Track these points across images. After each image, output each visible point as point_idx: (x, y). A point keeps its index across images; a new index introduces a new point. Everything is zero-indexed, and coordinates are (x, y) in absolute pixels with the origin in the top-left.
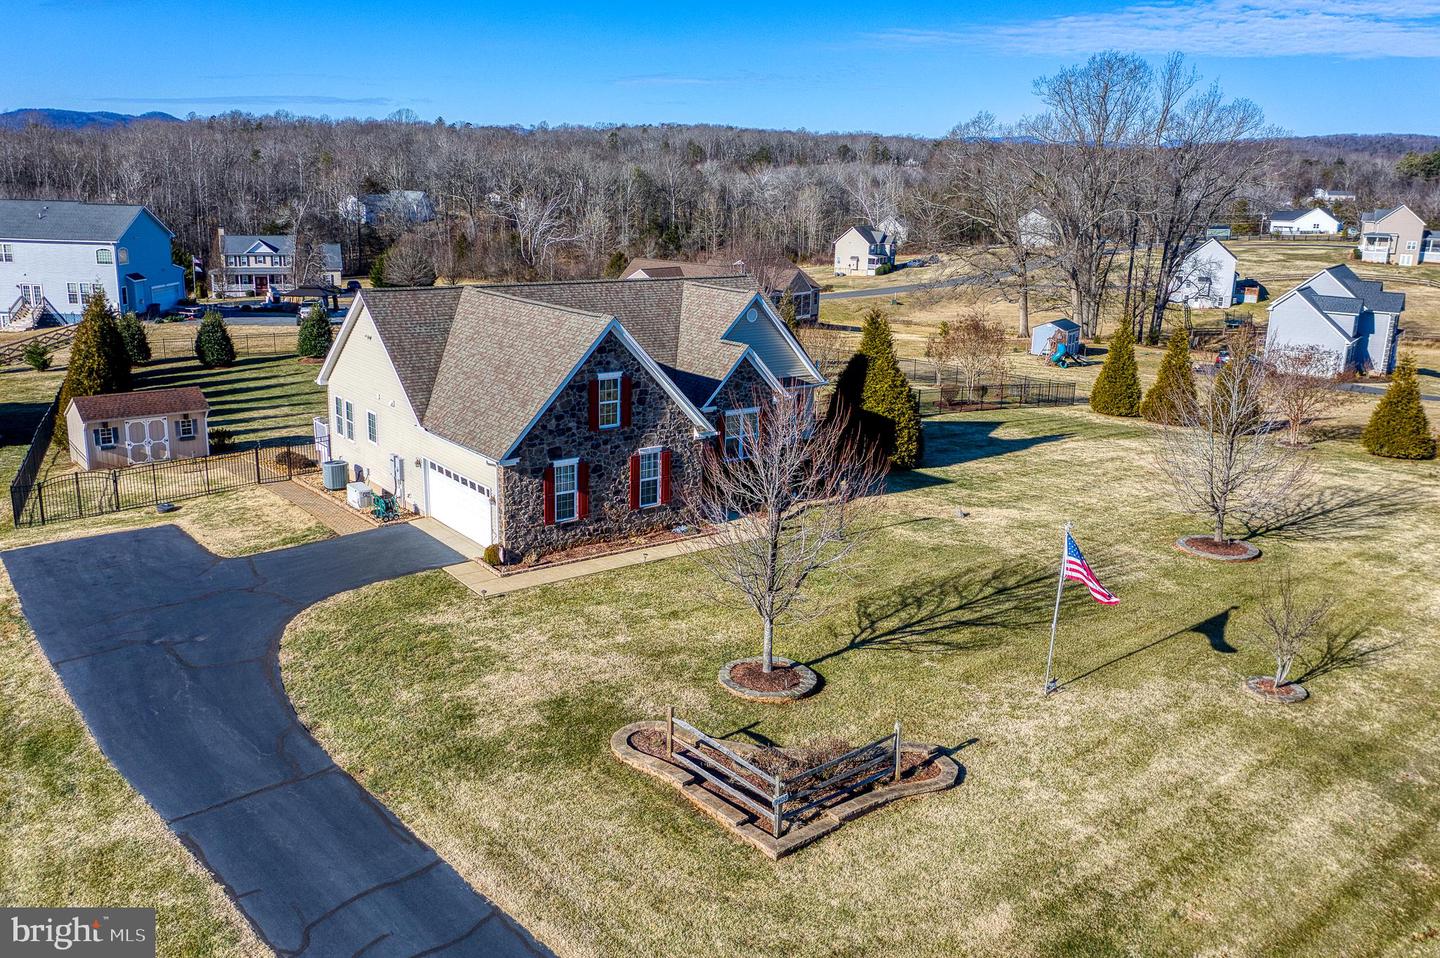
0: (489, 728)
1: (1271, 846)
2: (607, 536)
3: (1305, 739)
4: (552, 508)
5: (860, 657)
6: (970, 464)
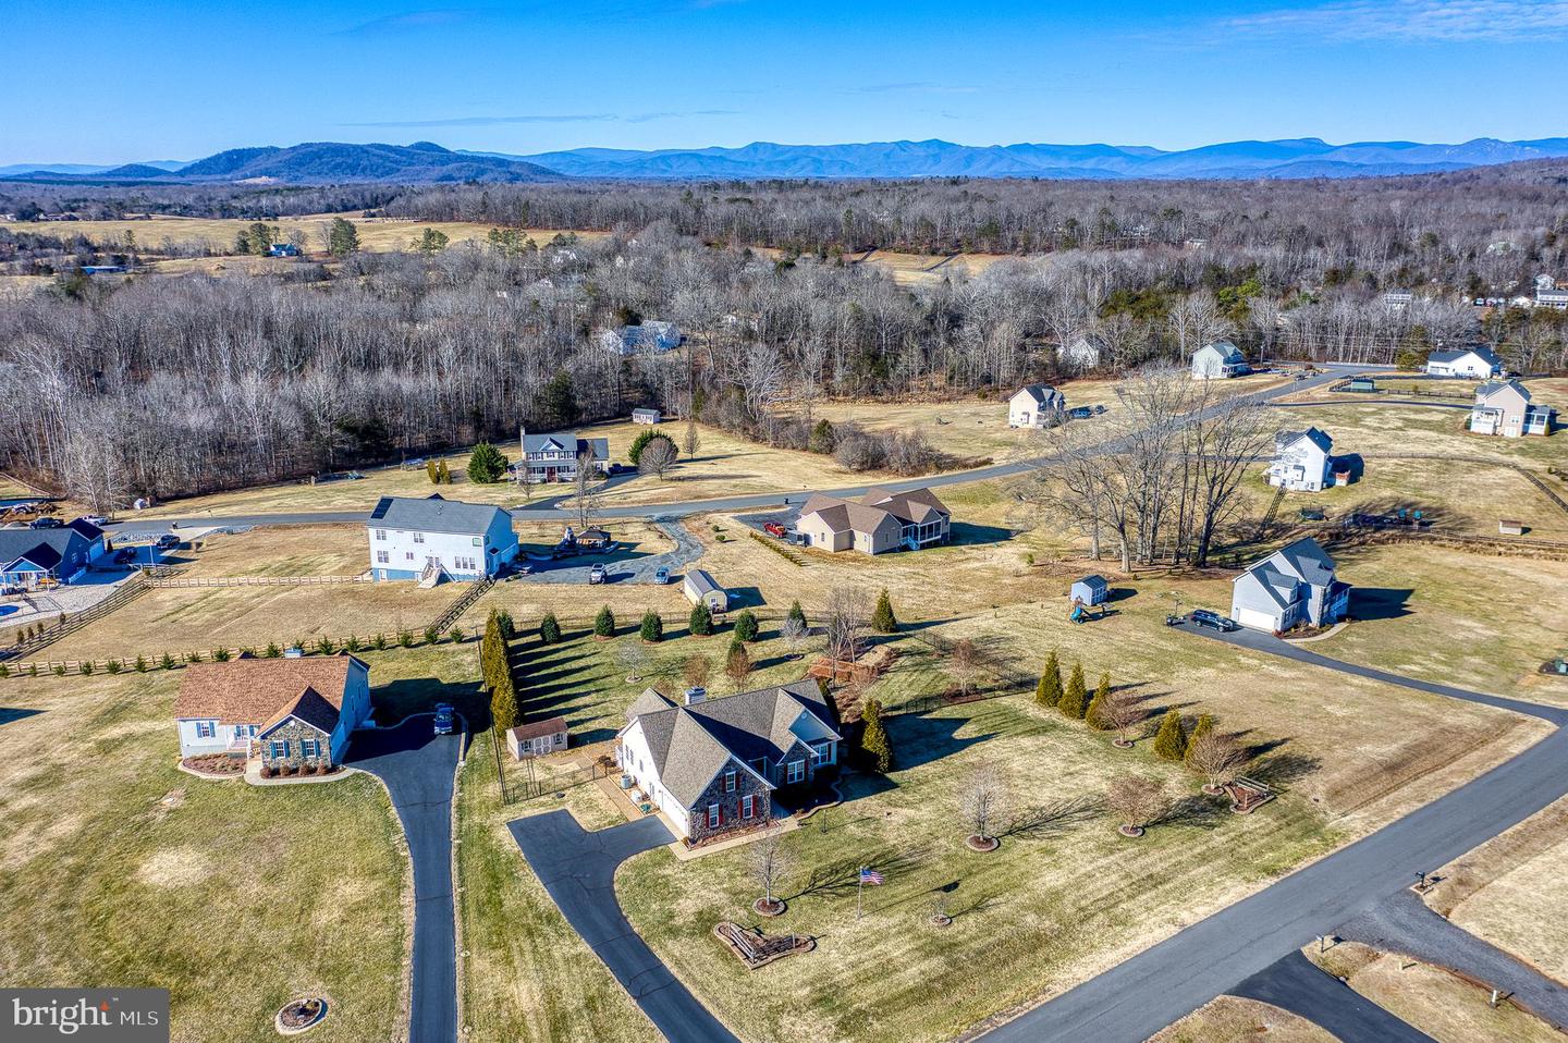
2: (730, 831)
3: (934, 940)
4: (709, 823)
6: (920, 768)
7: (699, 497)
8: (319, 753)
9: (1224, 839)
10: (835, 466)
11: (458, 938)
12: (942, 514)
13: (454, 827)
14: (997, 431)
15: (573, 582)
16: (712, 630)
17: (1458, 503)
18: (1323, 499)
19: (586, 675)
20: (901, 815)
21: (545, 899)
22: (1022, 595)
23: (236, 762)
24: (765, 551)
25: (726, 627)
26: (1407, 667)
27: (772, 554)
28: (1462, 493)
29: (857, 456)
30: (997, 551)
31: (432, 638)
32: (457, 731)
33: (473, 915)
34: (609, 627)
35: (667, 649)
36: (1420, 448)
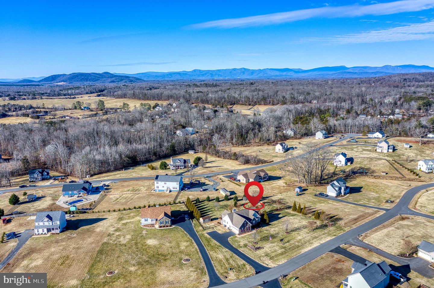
0: (241, 246)
1: (277, 252)
2: (245, 232)
3: (282, 247)
4: (242, 231)
5: (260, 242)
6: (274, 222)
7: (212, 172)
8: (168, 223)
9: (327, 231)
10: (239, 163)
11: (206, 249)
12: (267, 174)
13: (197, 234)
14: (273, 153)
15: (197, 191)
16: (229, 199)
17: (373, 168)
18: (345, 167)
19: (207, 209)
20: (273, 229)
21: (218, 244)
22: (285, 191)
23: (153, 225)
24: (232, 183)
25: (231, 199)
26: (360, 202)
27: (234, 184)
28: (374, 166)
29: (243, 161)
30: (278, 182)
31: (175, 203)
32: (189, 219)
33: (207, 246)
34: (209, 199)
35: (221, 203)
36: (366, 156)
